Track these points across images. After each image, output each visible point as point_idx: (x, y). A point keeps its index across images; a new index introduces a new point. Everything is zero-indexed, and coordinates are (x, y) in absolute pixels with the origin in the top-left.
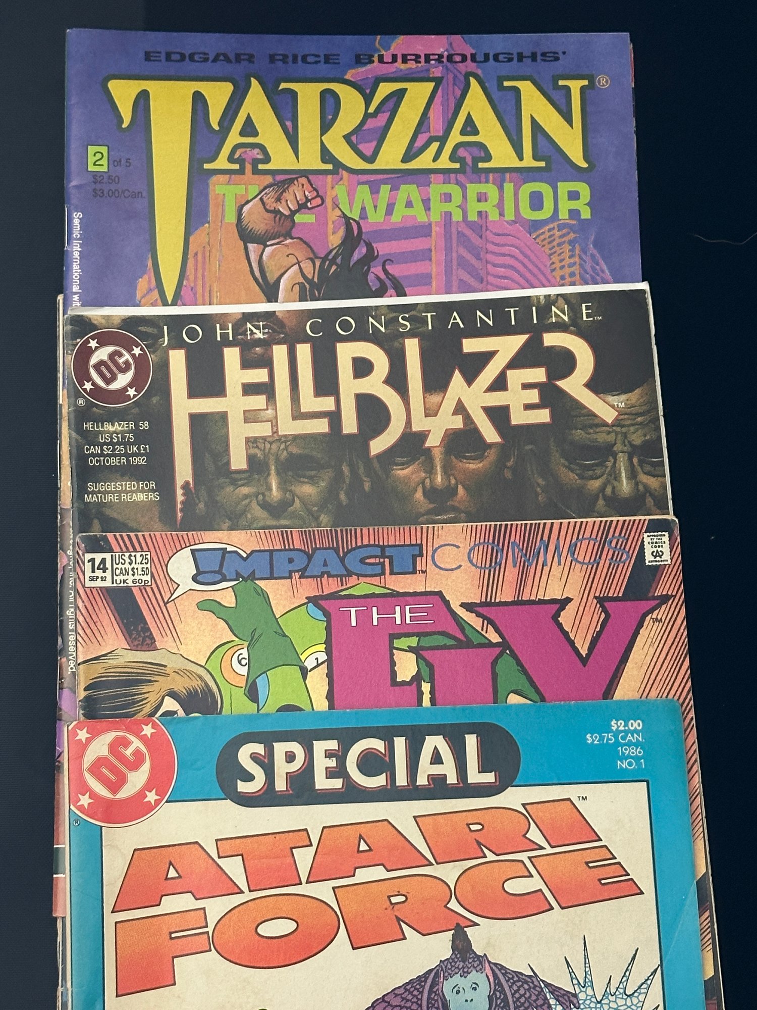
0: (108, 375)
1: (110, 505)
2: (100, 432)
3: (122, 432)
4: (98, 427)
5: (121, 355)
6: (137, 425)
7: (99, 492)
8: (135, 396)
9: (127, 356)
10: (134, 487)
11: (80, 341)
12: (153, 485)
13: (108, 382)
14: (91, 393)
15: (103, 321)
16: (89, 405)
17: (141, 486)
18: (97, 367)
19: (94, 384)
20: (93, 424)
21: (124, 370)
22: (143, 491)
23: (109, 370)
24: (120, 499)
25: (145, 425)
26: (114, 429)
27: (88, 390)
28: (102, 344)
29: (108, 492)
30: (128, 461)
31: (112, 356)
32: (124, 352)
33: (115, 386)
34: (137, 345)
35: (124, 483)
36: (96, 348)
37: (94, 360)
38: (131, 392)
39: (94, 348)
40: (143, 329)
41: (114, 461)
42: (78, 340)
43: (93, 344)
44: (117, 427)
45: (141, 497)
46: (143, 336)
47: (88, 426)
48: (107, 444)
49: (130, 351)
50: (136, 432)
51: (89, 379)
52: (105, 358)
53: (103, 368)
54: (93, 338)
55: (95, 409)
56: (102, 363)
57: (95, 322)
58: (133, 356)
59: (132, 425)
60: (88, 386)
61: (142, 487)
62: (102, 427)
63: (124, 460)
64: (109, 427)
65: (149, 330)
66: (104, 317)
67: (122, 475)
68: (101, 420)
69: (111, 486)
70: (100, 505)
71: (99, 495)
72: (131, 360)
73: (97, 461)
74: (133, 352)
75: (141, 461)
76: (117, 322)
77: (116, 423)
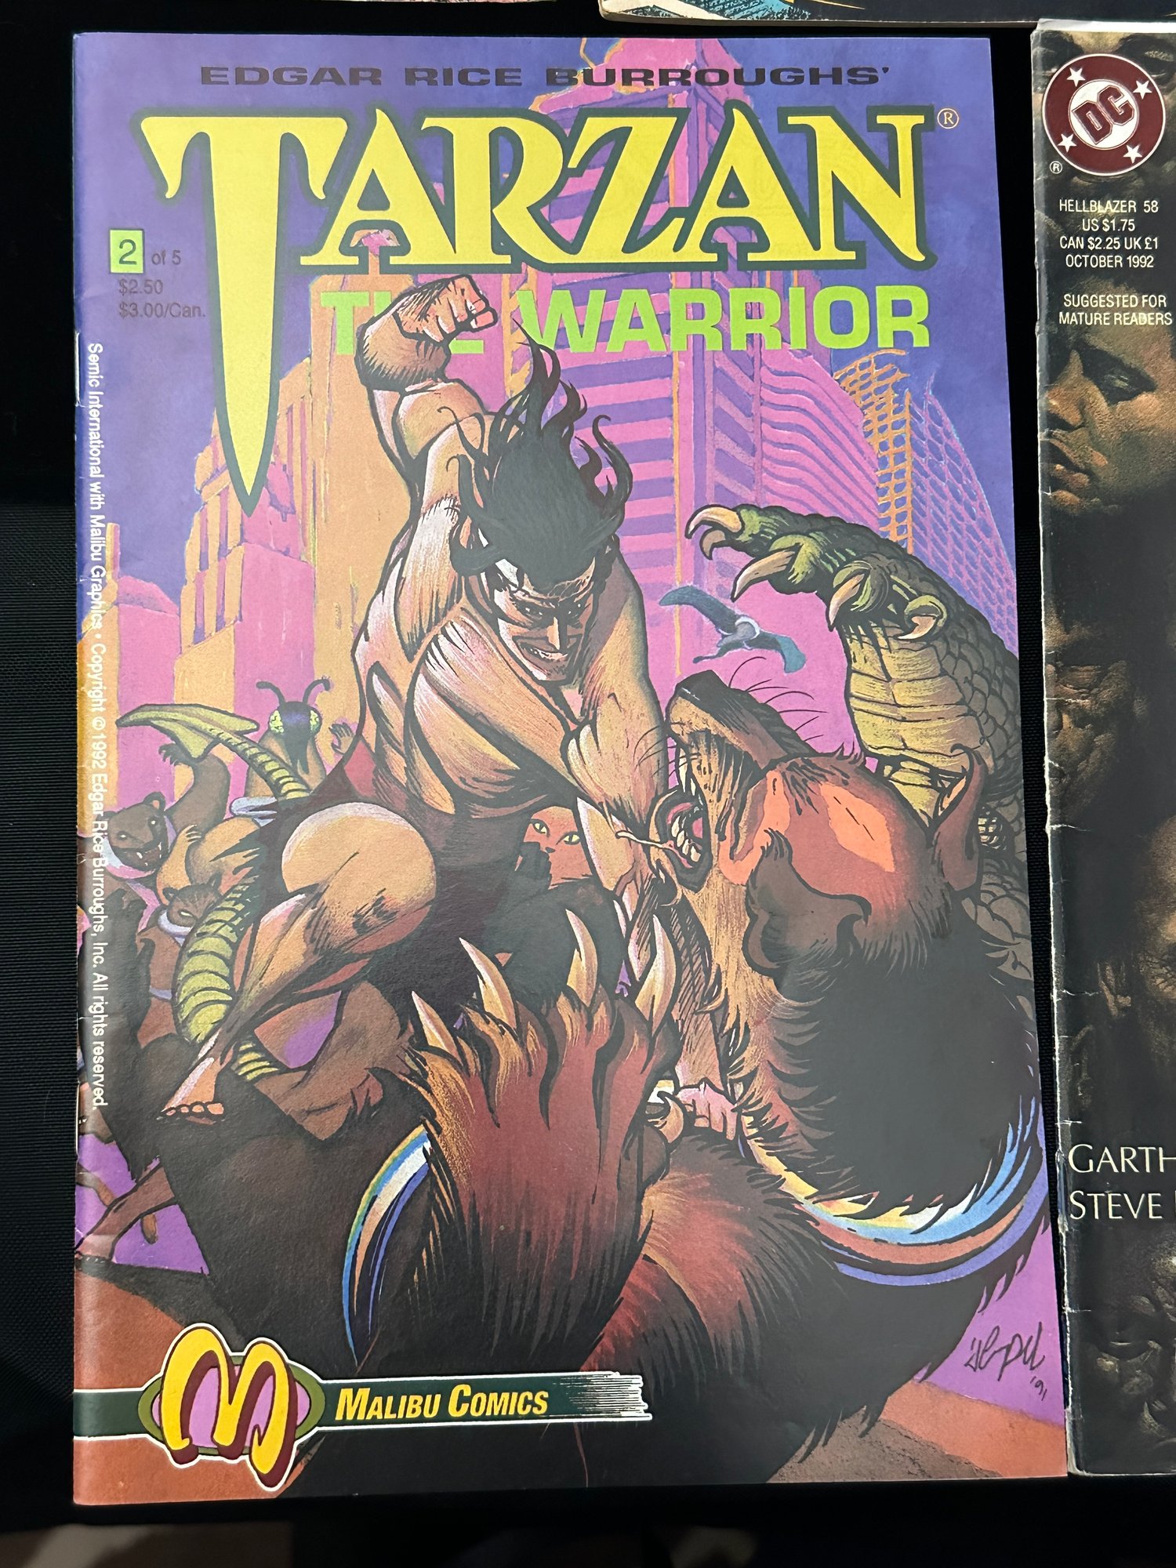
0: (1098, 126)
1: (1096, 329)
2: (1083, 216)
3: (1119, 216)
4: (1081, 207)
5: (1117, 95)
6: (1140, 206)
7: (1080, 309)
8: (1138, 160)
9: (1127, 97)
10: (1134, 302)
11: (1056, 72)
12: (1162, 300)
13: (1098, 136)
14: (1072, 153)
15: (1092, 41)
16: (1069, 172)
17: (1144, 301)
18: (1082, 112)
19: (1076, 139)
20: (1074, 203)
21: (1124, 116)
22: (1147, 310)
23: (1099, 117)
24: (1112, 320)
25: (1152, 206)
26: (1105, 211)
27: (1067, 149)
28: (1090, 75)
29: (1095, 310)
30: (1125, 262)
31: (1104, 95)
32: (1122, 89)
33: (1108, 143)
34: (1144, 79)
35: (1118, 296)
36: (1081, 83)
37: (1077, 101)
38: (1133, 153)
39: (1076, 84)
40: (1152, 54)
41: (1104, 261)
42: (1054, 70)
43: (1076, 76)
44: (1110, 208)
45: (1144, 319)
46: (1153, 65)
47: (1066, 205)
48: (1095, 235)
49: (1132, 87)
50: (1139, 216)
51: (1069, 131)
52: (1093, 98)
53: (1090, 115)
54: (1076, 66)
55: (1076, 179)
56: (1088, 106)
57: (1079, 43)
58: (1137, 96)
59: (1133, 205)
60: (1067, 142)
61: (1147, 304)
62: (1088, 206)
63: (1119, 260)
64: (1097, 208)
65: (1162, 56)
66: (1093, 35)
67: (1117, 284)
68: (1085, 196)
69: (1099, 301)
70: (1082, 329)
71: (1081, 314)
72: (1133, 104)
73: (1079, 261)
74: (1136, 91)
75: (1146, 262)
76: (1113, 42)
77: (1109, 202)
